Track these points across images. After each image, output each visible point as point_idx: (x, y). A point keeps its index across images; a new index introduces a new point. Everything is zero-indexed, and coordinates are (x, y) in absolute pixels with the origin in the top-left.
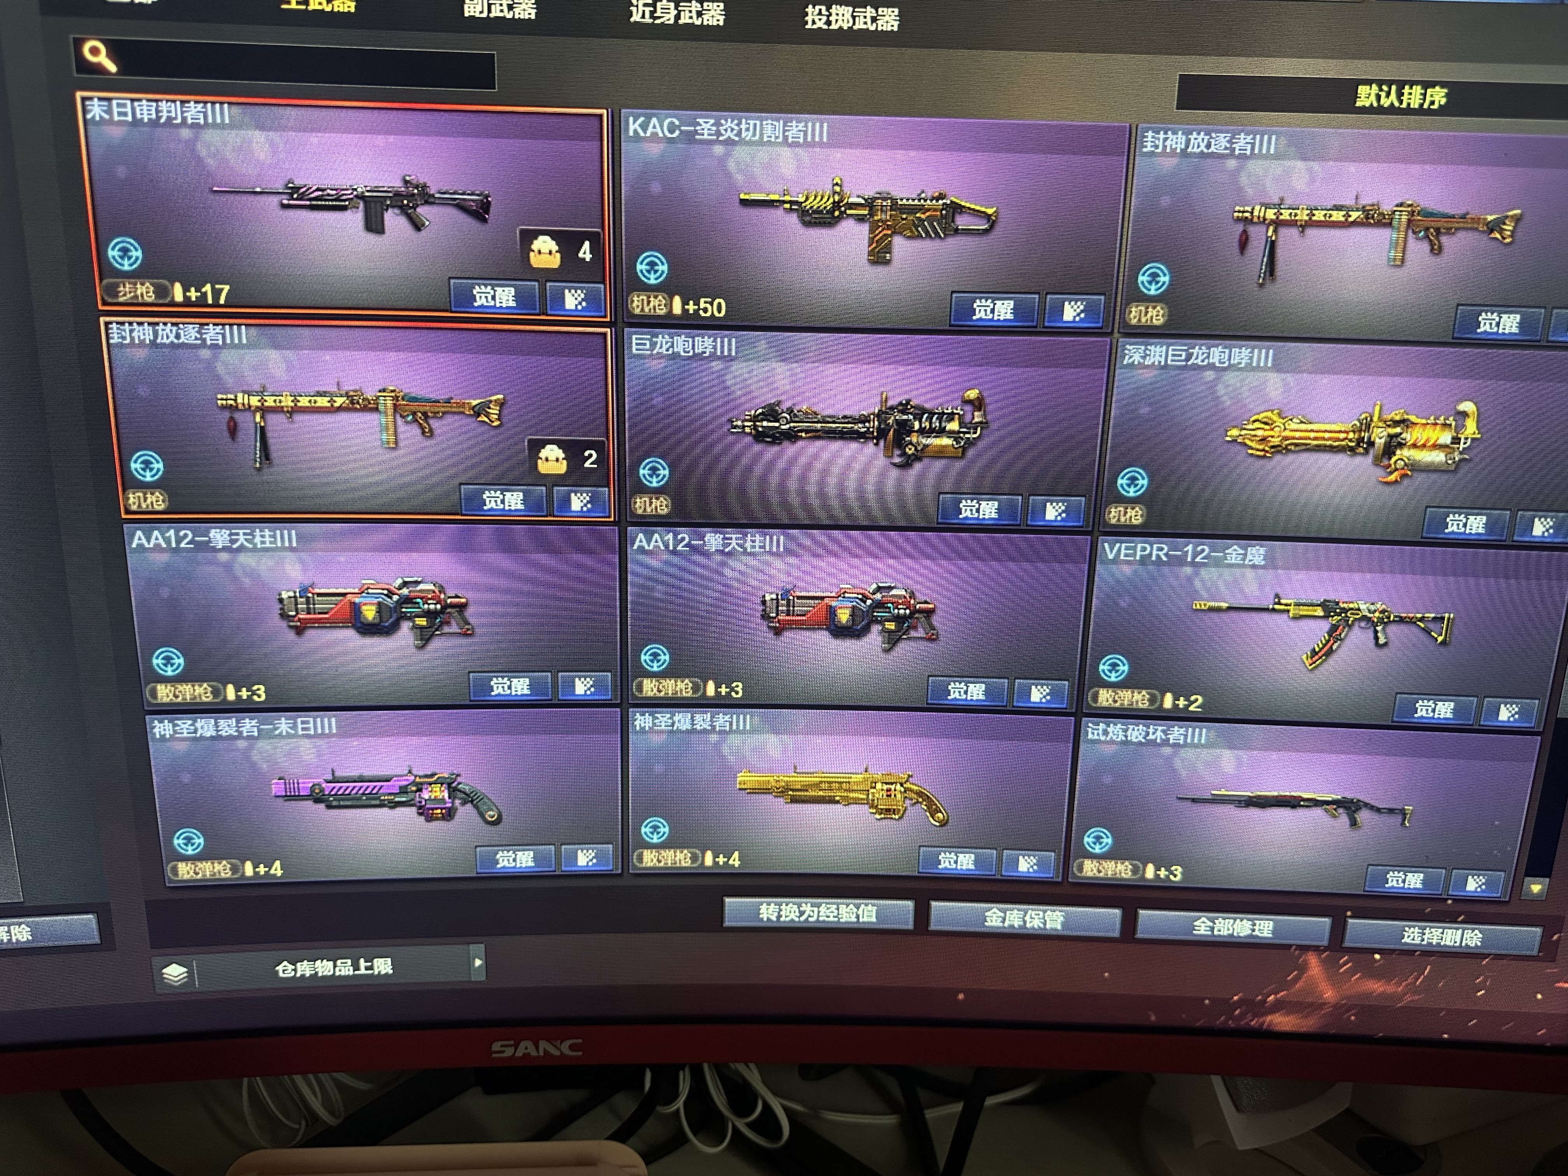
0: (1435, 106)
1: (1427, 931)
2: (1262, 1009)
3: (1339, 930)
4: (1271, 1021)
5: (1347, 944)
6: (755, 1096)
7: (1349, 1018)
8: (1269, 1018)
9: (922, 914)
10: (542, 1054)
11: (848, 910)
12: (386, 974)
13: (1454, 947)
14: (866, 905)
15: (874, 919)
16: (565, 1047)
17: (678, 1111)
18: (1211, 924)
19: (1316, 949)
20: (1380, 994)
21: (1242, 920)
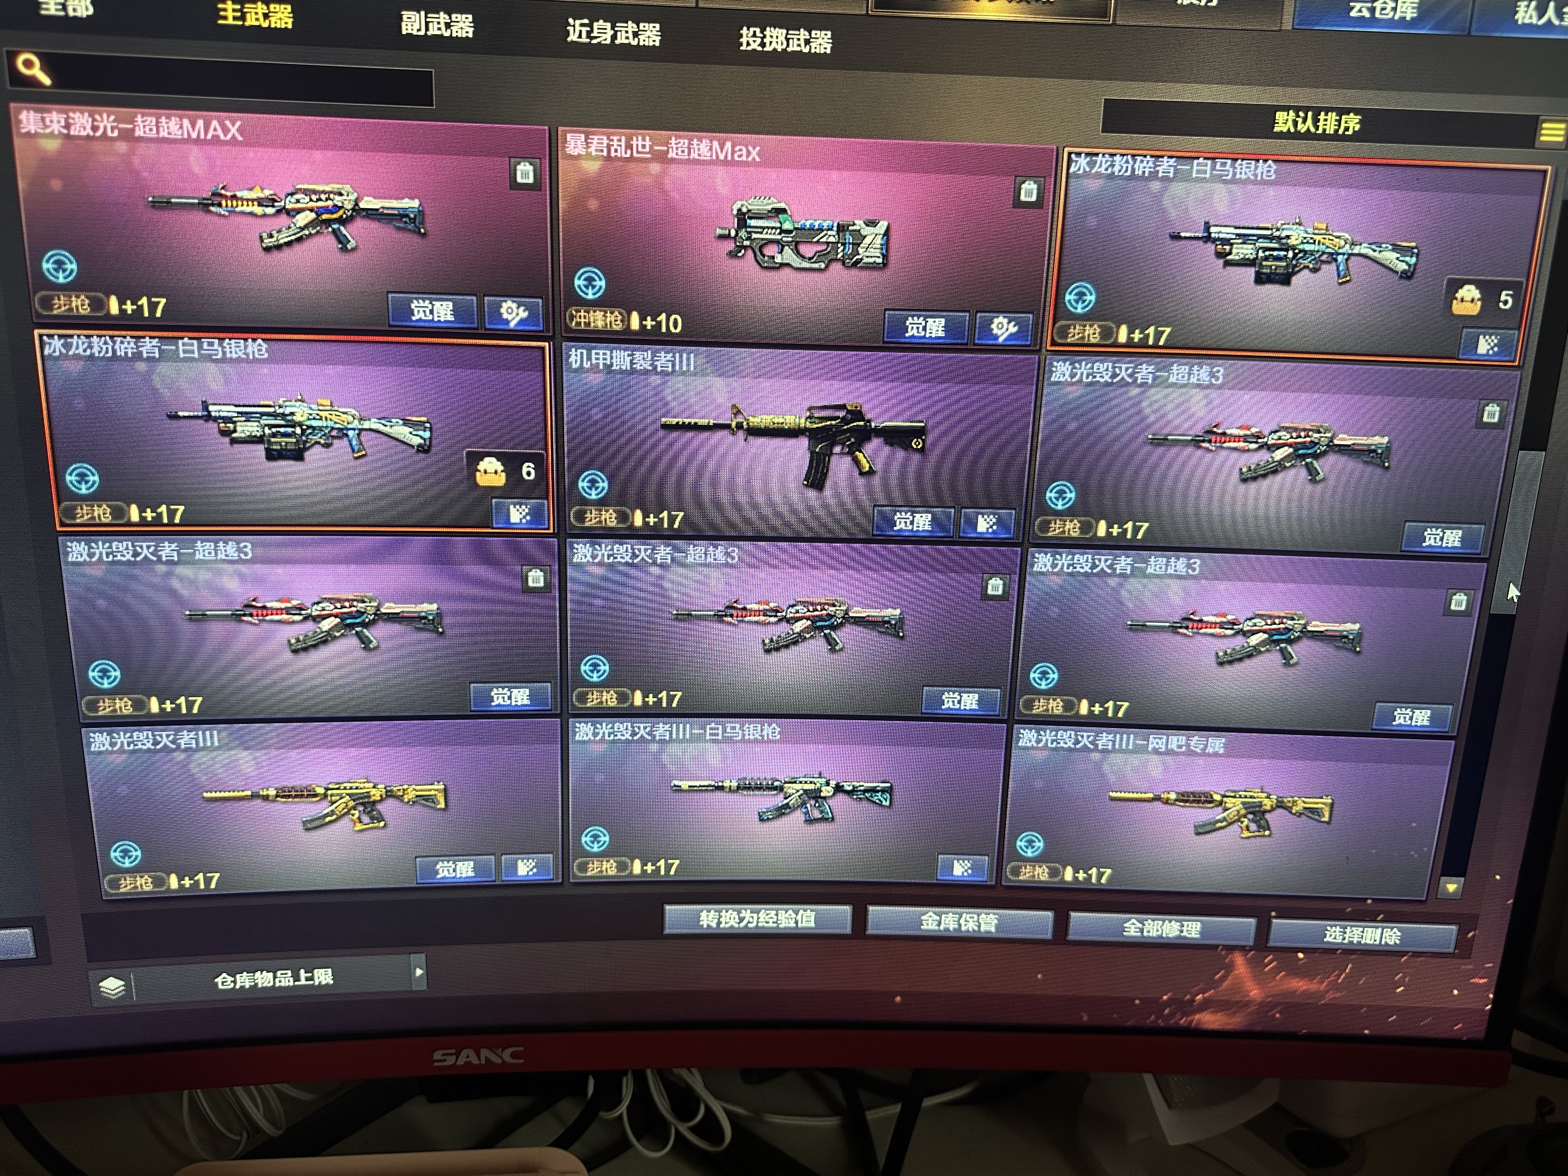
0: (1350, 132)
1: (1348, 930)
2: (1190, 1008)
3: (1263, 930)
4: (1199, 1020)
5: (1271, 944)
6: (696, 1100)
7: (1274, 1015)
8: (1197, 1017)
9: (860, 919)
10: (483, 1062)
11: (787, 915)
12: (327, 984)
13: (1373, 945)
14: (805, 910)
15: (813, 925)
16: (507, 1055)
17: (621, 1116)
18: (1140, 926)
19: (1243, 949)
20: (1304, 991)
21: (1170, 921)
